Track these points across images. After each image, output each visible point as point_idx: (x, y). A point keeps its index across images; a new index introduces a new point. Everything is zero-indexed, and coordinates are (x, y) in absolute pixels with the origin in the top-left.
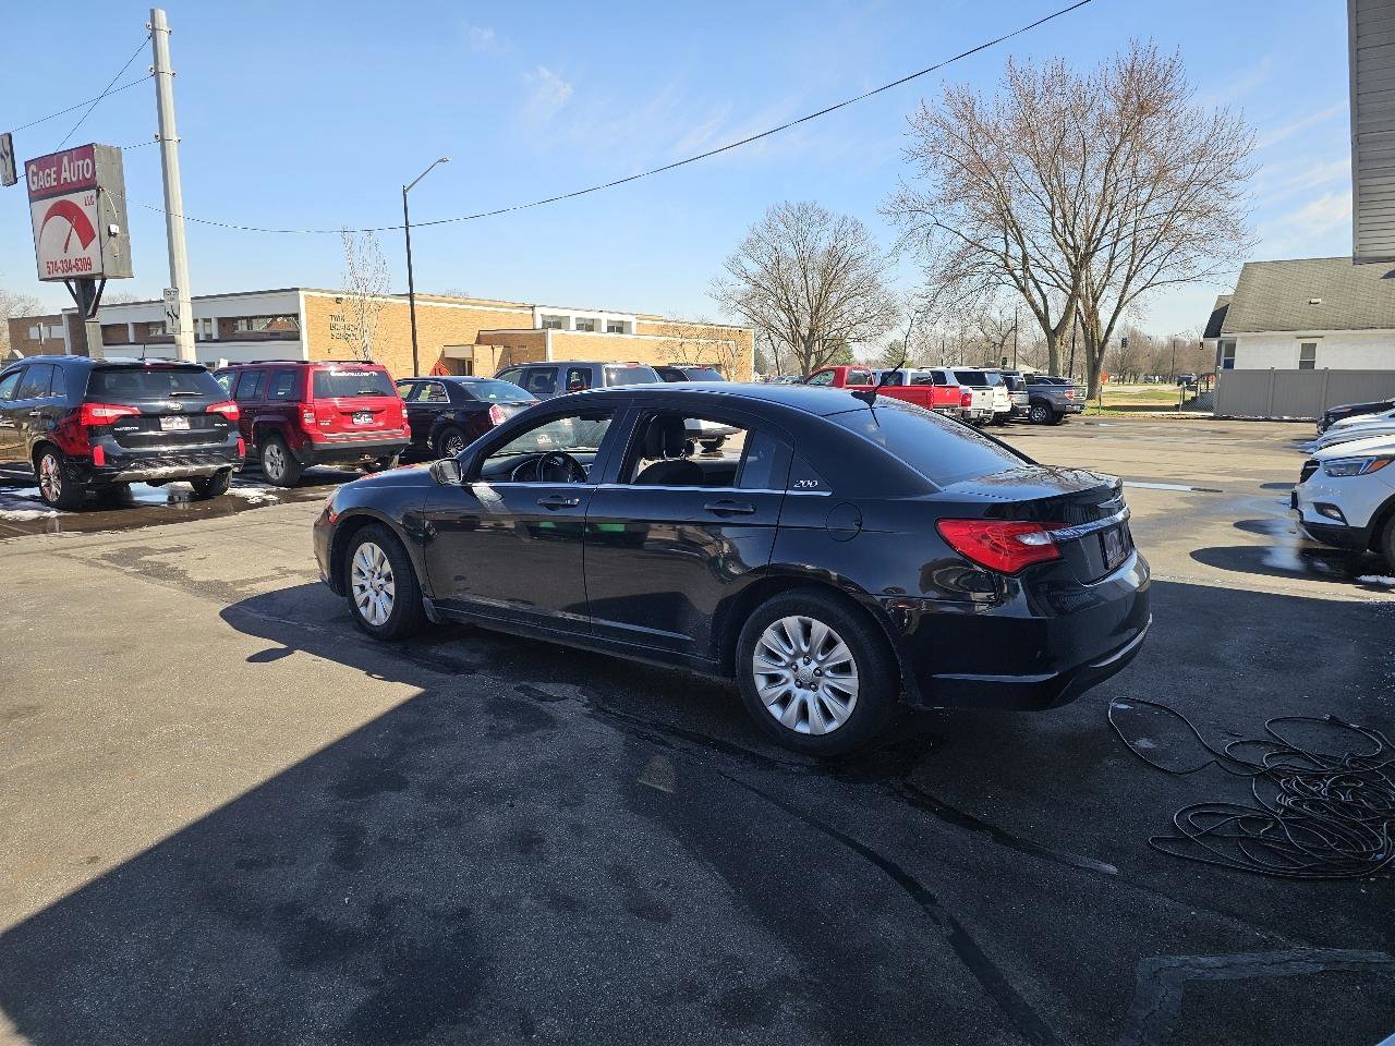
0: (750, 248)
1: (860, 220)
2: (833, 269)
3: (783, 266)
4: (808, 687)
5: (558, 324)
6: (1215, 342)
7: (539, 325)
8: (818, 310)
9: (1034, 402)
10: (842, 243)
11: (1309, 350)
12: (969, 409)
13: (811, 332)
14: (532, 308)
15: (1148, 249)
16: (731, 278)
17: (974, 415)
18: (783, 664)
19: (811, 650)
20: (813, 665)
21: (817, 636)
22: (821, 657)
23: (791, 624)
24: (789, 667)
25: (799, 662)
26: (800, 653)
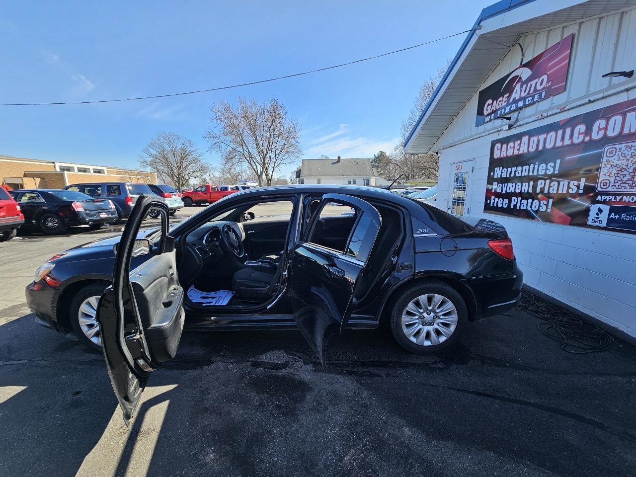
2: (183, 154)
3: (165, 153)
4: (430, 325)
5: (69, 169)
6: (297, 180)
7: (58, 169)
10: (186, 147)
11: (319, 181)
13: (179, 175)
14: (54, 163)
15: (279, 154)
16: (146, 155)
18: (417, 317)
19: (433, 308)
20: (432, 314)
21: (436, 301)
22: (438, 311)
23: (423, 298)
24: (420, 317)
25: (425, 314)
26: (426, 310)
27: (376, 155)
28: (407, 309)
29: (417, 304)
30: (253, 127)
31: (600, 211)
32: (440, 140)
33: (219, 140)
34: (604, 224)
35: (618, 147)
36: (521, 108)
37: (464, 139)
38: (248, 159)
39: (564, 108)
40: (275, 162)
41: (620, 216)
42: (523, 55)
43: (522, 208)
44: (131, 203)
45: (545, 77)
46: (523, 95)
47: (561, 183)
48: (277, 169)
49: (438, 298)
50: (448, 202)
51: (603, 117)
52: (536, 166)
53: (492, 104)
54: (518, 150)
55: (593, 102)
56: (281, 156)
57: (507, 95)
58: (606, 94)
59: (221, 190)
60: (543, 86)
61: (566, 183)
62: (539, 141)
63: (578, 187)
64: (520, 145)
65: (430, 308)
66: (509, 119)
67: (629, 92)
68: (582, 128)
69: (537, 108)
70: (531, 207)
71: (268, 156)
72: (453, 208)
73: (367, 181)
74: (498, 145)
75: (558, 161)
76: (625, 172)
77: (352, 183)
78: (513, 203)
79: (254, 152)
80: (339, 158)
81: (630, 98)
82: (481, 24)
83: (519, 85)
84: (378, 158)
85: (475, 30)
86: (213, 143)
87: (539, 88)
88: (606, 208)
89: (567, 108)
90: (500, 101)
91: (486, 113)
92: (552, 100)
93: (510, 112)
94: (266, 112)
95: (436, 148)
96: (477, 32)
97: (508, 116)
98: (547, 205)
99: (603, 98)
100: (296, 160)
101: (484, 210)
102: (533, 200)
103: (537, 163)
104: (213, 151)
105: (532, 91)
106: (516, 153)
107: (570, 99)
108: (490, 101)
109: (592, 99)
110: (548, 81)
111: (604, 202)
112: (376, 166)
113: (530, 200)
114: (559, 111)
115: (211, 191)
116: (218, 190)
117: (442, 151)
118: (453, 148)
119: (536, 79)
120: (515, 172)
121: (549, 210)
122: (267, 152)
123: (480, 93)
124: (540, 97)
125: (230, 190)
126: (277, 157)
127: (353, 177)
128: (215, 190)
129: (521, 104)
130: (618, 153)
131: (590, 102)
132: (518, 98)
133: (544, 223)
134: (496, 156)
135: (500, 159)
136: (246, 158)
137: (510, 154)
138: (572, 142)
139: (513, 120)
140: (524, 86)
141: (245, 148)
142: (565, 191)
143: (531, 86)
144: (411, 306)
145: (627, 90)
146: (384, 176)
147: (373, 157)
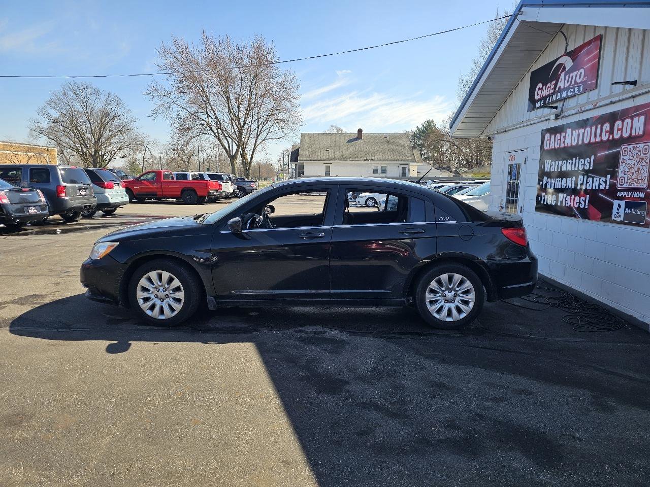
0: (52, 103)
1: (119, 96)
2: (105, 119)
3: (74, 116)
4: (451, 302)
8: (99, 140)
9: (239, 188)
10: (109, 107)
11: (328, 168)
12: (221, 191)
15: (264, 124)
16: (41, 119)
17: (224, 194)
18: (439, 294)
19: (453, 286)
20: (453, 293)
21: (456, 280)
22: (457, 289)
23: (444, 277)
24: (442, 295)
25: (446, 292)
26: (447, 288)
27: (420, 127)
28: (431, 286)
29: (439, 282)
30: (225, 80)
31: (619, 206)
32: (493, 122)
33: (170, 100)
34: (622, 219)
35: (629, 147)
36: (565, 99)
37: (517, 124)
38: (215, 130)
39: (596, 105)
40: (258, 137)
41: (631, 210)
42: (567, 43)
43: (566, 205)
44: (64, 194)
45: (582, 71)
46: (567, 85)
47: (595, 179)
48: (260, 147)
49: (457, 277)
50: (502, 200)
51: (620, 119)
52: (577, 160)
53: (542, 88)
54: (564, 142)
55: (614, 103)
56: (267, 126)
57: (554, 82)
58: (622, 97)
59: (177, 178)
60: (581, 80)
61: (598, 179)
62: (579, 135)
63: (605, 182)
64: (565, 137)
65: (450, 287)
66: (556, 108)
67: (634, 99)
68: (607, 126)
69: (577, 101)
70: (574, 204)
71: (246, 126)
72: (507, 207)
73: (404, 169)
74: (548, 135)
75: (593, 157)
76: (633, 171)
77: (380, 171)
78: (560, 200)
79: (225, 118)
80: (360, 131)
81: (636, 105)
82: (522, 10)
83: (563, 74)
84: (423, 131)
85: (516, 16)
86: (159, 103)
87: (578, 81)
88: (623, 203)
89: (598, 105)
90: (549, 87)
91: (537, 98)
92: (588, 94)
93: (557, 101)
94: (245, 58)
95: (488, 132)
96: (519, 17)
97: (554, 105)
98: (585, 201)
99: (619, 101)
100: (291, 134)
101: (536, 208)
102: (575, 197)
103: (578, 158)
104: (159, 117)
105: (573, 83)
106: (562, 145)
107: (600, 97)
108: (540, 85)
109: (613, 100)
110: (584, 76)
111: (622, 198)
112: (419, 145)
113: (573, 196)
114: (592, 107)
115: (162, 180)
116: (172, 178)
117: (496, 136)
118: (506, 134)
119: (575, 71)
120: (562, 165)
121: (586, 207)
122: (245, 121)
123: (532, 73)
124: (579, 90)
125: (191, 179)
126: (260, 128)
127: (383, 164)
128: (168, 178)
129: (564, 94)
130: (629, 153)
131: (612, 103)
132: (562, 87)
133: (583, 220)
134: (546, 148)
135: (549, 151)
136: (211, 129)
137: (557, 146)
138: (601, 139)
139: (559, 109)
140: (567, 76)
141: (211, 113)
142: (597, 188)
143: (572, 77)
144: (433, 284)
145: (633, 97)
146: (431, 162)
147: (414, 130)
